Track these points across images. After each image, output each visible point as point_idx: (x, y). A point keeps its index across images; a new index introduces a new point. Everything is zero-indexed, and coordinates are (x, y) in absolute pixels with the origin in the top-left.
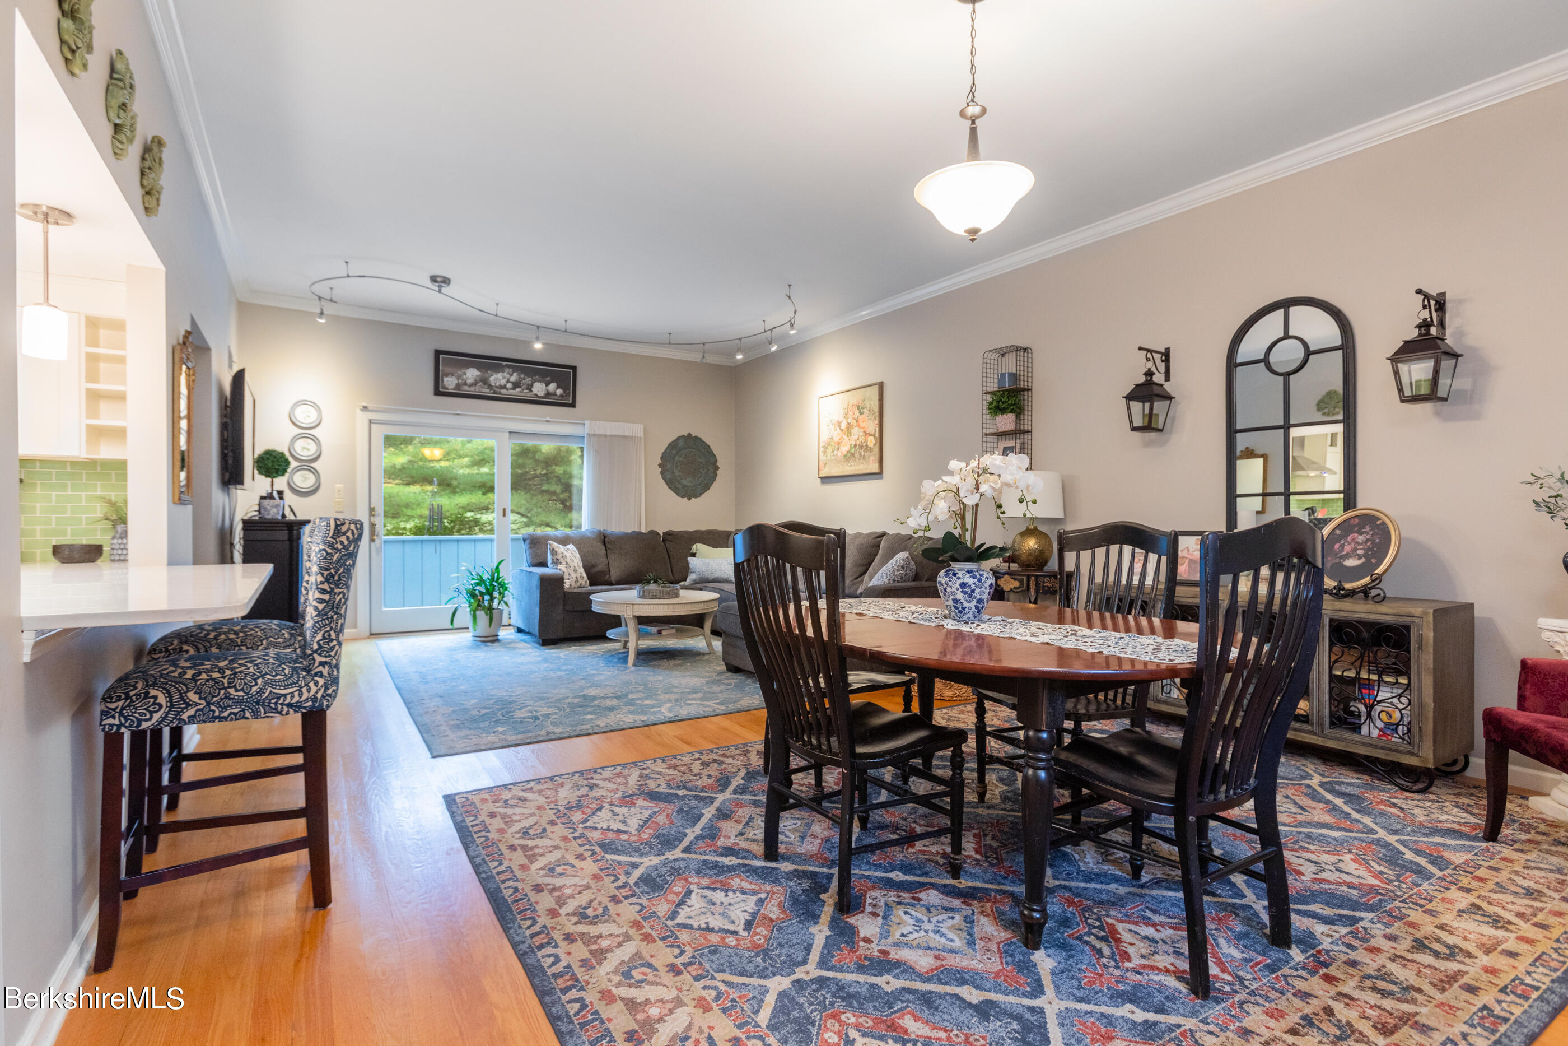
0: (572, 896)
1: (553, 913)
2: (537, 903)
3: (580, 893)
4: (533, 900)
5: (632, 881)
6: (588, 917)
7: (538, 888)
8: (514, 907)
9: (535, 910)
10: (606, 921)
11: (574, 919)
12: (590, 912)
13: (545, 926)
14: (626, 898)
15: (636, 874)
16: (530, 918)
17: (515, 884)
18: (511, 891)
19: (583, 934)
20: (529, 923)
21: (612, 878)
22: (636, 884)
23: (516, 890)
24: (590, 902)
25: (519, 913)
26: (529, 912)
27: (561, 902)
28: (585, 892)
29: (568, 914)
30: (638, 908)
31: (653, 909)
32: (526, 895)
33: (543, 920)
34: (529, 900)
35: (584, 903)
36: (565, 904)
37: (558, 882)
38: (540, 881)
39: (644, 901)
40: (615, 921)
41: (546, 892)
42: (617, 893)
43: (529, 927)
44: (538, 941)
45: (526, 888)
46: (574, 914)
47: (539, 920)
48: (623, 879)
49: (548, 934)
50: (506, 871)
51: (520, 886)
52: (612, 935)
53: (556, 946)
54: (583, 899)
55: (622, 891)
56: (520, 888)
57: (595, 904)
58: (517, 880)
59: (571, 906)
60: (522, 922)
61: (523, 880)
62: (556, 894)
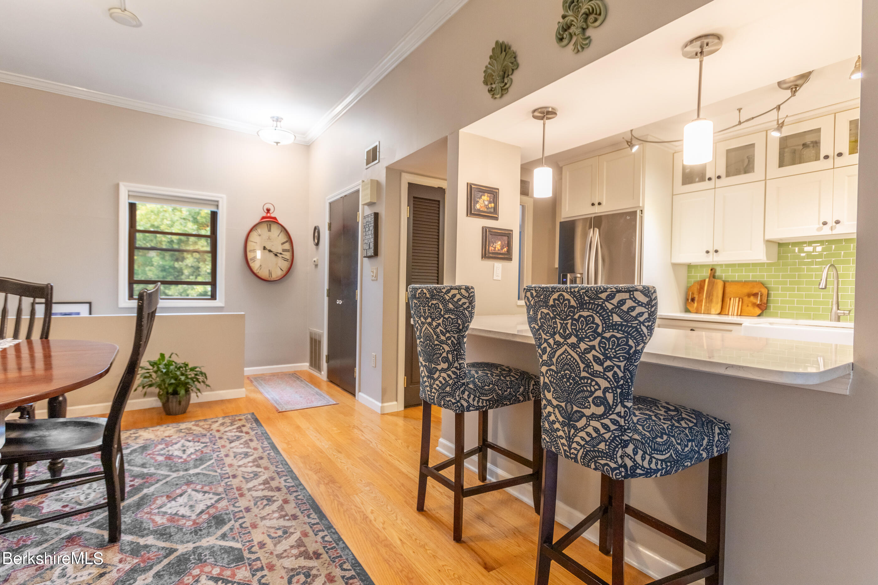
0: (274, 512)
1: (286, 501)
2: (295, 507)
3: (268, 514)
4: (298, 509)
5: (232, 522)
6: (267, 500)
7: (295, 517)
8: (308, 506)
9: (296, 504)
10: (257, 497)
11: (275, 498)
12: (265, 502)
13: (291, 494)
14: (241, 511)
15: (226, 528)
16: (299, 499)
17: (309, 520)
18: (311, 516)
19: (272, 491)
20: (299, 497)
21: (244, 525)
22: (230, 520)
23: (309, 516)
24: (263, 508)
25: (305, 503)
26: (300, 503)
27: (281, 508)
28: (265, 514)
29: (278, 501)
30: (237, 505)
31: (228, 504)
32: (302, 513)
33: (291, 498)
34: (300, 509)
35: (267, 507)
36: (278, 508)
37: (282, 522)
38: (293, 523)
39: (231, 508)
40: (253, 497)
41: (290, 515)
42: (245, 514)
43: (299, 495)
44: (294, 489)
45: (303, 518)
46: (274, 501)
47: (293, 498)
48: (237, 525)
49: (289, 491)
50: (317, 531)
51: (306, 519)
52: (257, 491)
53: (285, 486)
54: (268, 510)
55: (241, 516)
56: (306, 518)
57: (261, 506)
58: (309, 523)
59: (275, 506)
60: (303, 498)
61: (305, 523)
62: (283, 513)
